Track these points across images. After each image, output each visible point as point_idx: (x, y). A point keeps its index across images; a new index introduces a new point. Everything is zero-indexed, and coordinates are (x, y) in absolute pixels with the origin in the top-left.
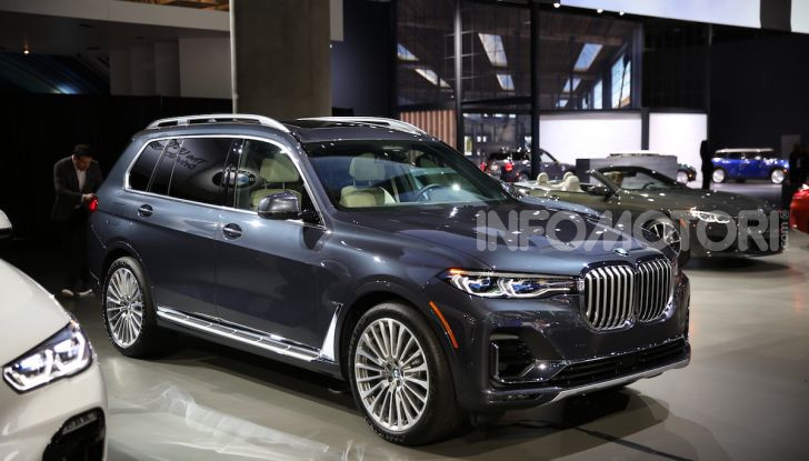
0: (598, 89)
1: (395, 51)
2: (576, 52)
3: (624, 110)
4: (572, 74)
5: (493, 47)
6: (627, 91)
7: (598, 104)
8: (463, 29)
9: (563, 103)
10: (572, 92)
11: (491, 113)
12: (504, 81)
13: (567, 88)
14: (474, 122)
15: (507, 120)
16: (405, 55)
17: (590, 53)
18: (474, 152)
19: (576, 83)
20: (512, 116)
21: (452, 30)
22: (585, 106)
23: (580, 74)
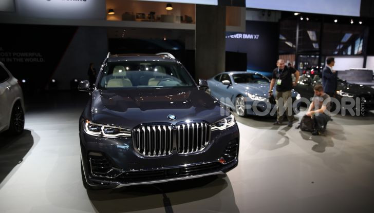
0: (350, 49)
1: (279, 36)
2: (342, 36)
3: (358, 55)
4: (340, 43)
5: (312, 35)
6: (361, 49)
7: (349, 53)
8: (300, 29)
9: (336, 53)
10: (339, 49)
11: (310, 55)
12: (315, 46)
13: (338, 48)
14: (304, 59)
15: (315, 58)
16: (282, 38)
17: (347, 36)
18: (304, 67)
19: (341, 46)
20: (318, 57)
21: (296, 30)
22: (344, 53)
23: (343, 43)
